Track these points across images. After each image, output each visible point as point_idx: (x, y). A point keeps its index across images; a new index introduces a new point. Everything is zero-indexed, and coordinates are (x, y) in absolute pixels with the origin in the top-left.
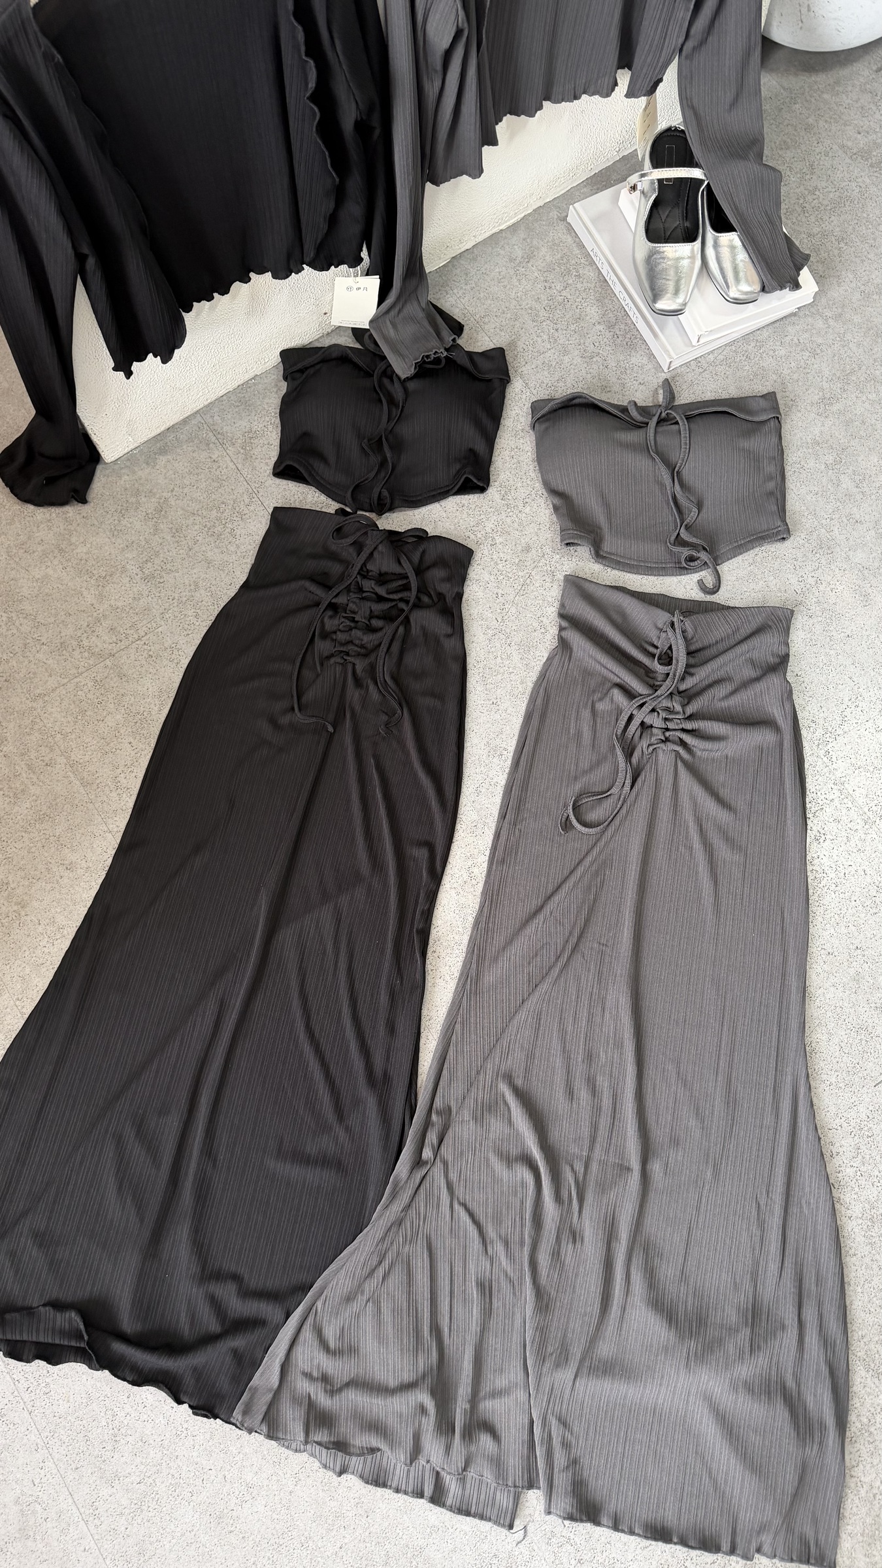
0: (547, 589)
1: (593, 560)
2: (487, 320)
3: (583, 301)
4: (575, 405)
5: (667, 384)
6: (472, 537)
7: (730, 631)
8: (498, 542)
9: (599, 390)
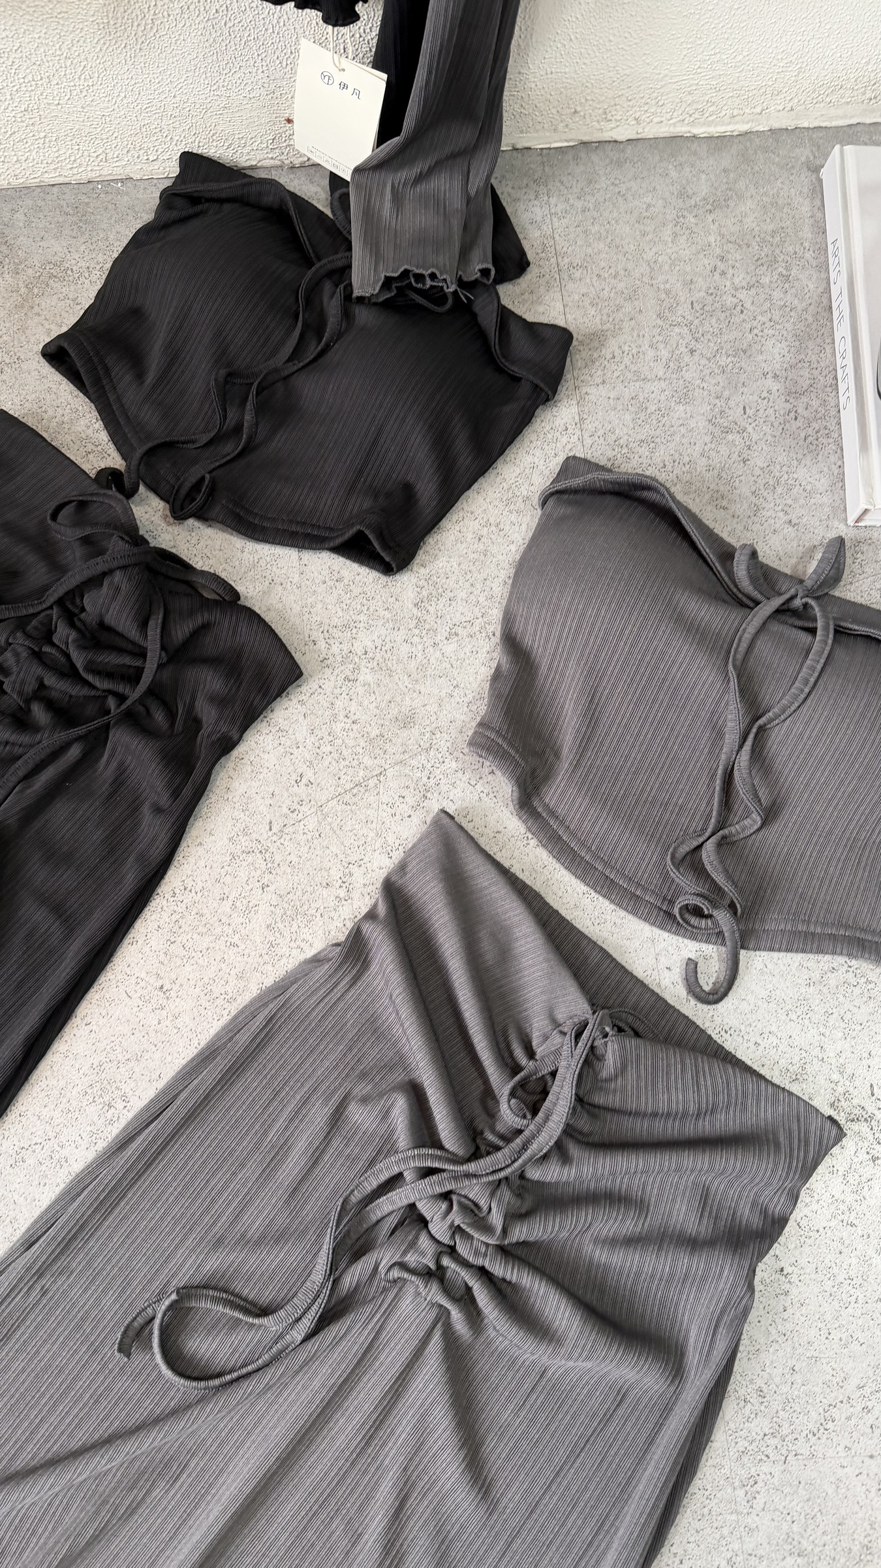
0: (398, 817)
1: (511, 807)
2: (577, 274)
3: (768, 324)
4: (643, 502)
5: (839, 547)
6: (322, 645)
7: (692, 1108)
8: (361, 678)
9: (707, 497)
